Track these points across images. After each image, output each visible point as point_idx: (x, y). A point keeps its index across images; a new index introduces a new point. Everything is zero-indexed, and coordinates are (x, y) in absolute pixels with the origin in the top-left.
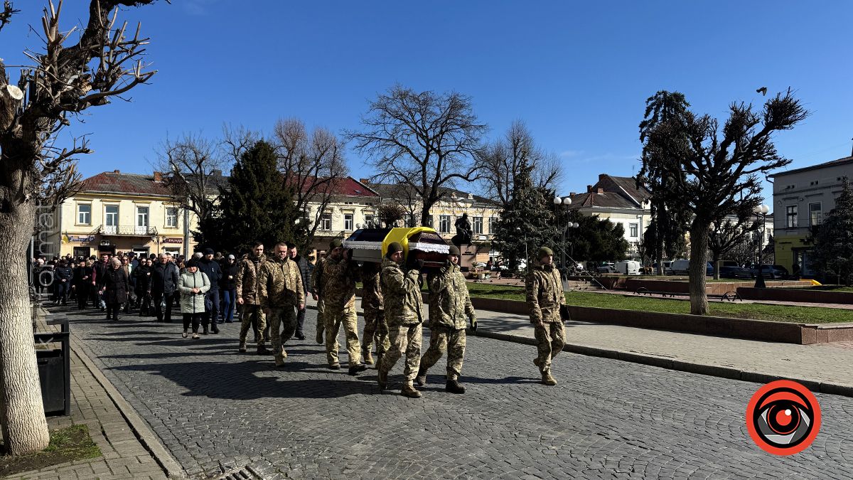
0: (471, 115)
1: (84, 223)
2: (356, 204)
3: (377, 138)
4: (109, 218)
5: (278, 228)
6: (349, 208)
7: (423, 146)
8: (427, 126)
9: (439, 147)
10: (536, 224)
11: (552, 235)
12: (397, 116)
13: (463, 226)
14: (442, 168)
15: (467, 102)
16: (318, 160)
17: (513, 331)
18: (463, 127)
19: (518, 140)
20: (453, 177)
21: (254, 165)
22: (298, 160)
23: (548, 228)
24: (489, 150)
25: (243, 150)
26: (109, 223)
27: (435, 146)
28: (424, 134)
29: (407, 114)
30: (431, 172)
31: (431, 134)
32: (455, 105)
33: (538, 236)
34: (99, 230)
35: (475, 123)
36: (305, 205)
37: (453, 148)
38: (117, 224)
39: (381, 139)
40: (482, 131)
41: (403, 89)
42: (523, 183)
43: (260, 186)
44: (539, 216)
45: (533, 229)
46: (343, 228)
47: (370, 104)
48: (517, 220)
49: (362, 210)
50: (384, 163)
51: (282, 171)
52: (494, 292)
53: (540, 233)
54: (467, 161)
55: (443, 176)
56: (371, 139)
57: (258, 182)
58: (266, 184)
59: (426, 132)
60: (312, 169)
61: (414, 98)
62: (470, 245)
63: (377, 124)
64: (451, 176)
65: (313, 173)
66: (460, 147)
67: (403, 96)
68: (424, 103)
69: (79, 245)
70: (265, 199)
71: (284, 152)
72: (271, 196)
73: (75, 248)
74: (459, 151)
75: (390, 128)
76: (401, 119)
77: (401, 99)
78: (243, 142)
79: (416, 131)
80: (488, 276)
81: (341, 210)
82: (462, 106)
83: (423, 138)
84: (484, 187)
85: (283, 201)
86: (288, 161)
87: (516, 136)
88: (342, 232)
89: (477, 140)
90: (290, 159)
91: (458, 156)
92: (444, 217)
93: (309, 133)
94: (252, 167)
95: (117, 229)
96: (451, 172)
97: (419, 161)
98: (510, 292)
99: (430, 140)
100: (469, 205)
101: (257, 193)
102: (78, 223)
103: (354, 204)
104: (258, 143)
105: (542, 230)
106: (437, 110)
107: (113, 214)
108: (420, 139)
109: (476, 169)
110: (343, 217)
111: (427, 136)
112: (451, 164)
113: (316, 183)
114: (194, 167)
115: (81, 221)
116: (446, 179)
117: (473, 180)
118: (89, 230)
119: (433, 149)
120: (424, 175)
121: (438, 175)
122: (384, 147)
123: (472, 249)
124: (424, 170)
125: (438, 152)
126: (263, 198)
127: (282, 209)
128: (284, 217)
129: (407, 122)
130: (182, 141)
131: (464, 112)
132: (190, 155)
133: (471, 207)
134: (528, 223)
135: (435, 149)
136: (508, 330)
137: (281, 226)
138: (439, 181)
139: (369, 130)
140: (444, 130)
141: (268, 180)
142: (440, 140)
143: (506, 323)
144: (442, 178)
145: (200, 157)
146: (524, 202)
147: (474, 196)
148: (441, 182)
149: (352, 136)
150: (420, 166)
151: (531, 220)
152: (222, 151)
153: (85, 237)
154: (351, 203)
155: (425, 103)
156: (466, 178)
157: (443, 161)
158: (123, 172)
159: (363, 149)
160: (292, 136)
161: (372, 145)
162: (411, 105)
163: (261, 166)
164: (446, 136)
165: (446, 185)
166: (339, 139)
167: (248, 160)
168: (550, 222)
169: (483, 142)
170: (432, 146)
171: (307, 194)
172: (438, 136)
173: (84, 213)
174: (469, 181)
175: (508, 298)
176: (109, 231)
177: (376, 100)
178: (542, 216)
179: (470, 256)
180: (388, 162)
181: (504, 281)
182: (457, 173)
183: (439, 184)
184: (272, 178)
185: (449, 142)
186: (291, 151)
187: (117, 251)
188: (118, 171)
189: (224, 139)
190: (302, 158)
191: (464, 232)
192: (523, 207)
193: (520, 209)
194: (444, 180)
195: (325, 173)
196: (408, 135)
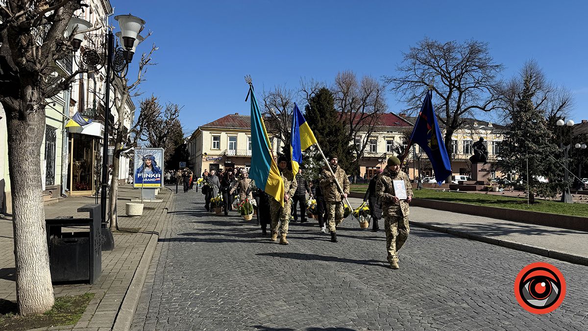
0: (487, 57)
1: (216, 148)
2: (395, 133)
3: (409, 81)
4: (231, 145)
5: (334, 150)
6: (390, 135)
7: (447, 85)
8: (450, 69)
9: (459, 85)
10: (537, 143)
11: (553, 153)
12: (426, 62)
13: (479, 148)
14: (462, 101)
15: (484, 47)
16: (365, 101)
17: (503, 236)
18: (479, 67)
19: (531, 76)
20: (471, 108)
21: (318, 106)
22: (351, 101)
23: (549, 146)
24: (504, 84)
25: (313, 95)
26: (231, 148)
27: (457, 84)
28: (447, 75)
29: (433, 60)
30: (453, 105)
31: (453, 75)
32: (474, 51)
33: (539, 153)
34: (225, 153)
35: (490, 64)
36: (356, 134)
37: (473, 85)
38: (235, 149)
39: (412, 82)
40: (498, 70)
41: (430, 41)
42: (525, 107)
43: (322, 120)
44: (541, 136)
45: (534, 147)
46: (385, 151)
47: (405, 56)
48: (519, 139)
49: (400, 137)
50: (414, 100)
51: (340, 110)
52: (499, 202)
53: (541, 150)
54: (484, 95)
55: (463, 108)
56: (404, 82)
57: (320, 117)
58: (326, 119)
59: (449, 73)
60: (360, 106)
61: (440, 48)
62: (486, 163)
63: (409, 70)
64: (469, 108)
65: (361, 110)
66: (478, 84)
67: (430, 46)
68: (447, 51)
69: (212, 163)
70: (325, 129)
71: (341, 95)
72: (329, 127)
73: (210, 164)
74: (477, 87)
75: (419, 72)
76: (429, 65)
77: (428, 49)
78: (313, 89)
79: (441, 73)
80: (501, 190)
81: (384, 137)
82: (479, 51)
83: (446, 78)
84: (500, 116)
85: (338, 130)
86: (344, 102)
87: (529, 73)
88: (384, 154)
89: (492, 78)
90: (345, 101)
91: (476, 91)
92: (467, 141)
93: (359, 80)
94: (317, 107)
95: (236, 152)
96: (470, 104)
97: (443, 97)
98: (512, 202)
99: (453, 80)
100: (489, 132)
101: (320, 125)
102: (213, 148)
103: (394, 133)
104: (322, 90)
105: (543, 148)
106: (459, 56)
107: (233, 142)
108: (444, 79)
109: (492, 101)
110: (385, 142)
111: (450, 77)
112: (470, 98)
113: (363, 117)
114: (281, 109)
115: (214, 147)
116: (465, 110)
117: (490, 110)
118: (219, 153)
119: (455, 87)
120: (447, 108)
121: (459, 107)
122: (414, 87)
123: (487, 167)
124: (447, 104)
125: (459, 88)
126: (324, 129)
127: (336, 136)
128: (338, 142)
129: (434, 68)
130: (273, 91)
131: (481, 56)
132: (279, 100)
133: (491, 133)
134: (529, 141)
135: (456, 87)
136: (498, 235)
137: (336, 148)
138: (459, 112)
139: (403, 75)
140: (464, 71)
141: (327, 115)
142: (461, 79)
143: (499, 229)
144: (463, 110)
145: (284, 101)
146: (526, 123)
147: (493, 124)
148: (462, 113)
149: (389, 81)
150: (444, 101)
151: (533, 140)
152: (299, 97)
153: (217, 157)
154: (391, 132)
155: (449, 50)
156: (483, 109)
157: (463, 96)
158: (240, 114)
159: (398, 90)
160: (346, 84)
161: (405, 86)
162: (436, 53)
163: (323, 106)
164: (466, 75)
165: (466, 115)
166: (381, 84)
167: (314, 102)
168: (553, 141)
169: (498, 79)
170: (454, 85)
171: (357, 125)
172: (459, 76)
173: (216, 142)
174: (486, 111)
175: (508, 207)
176: (231, 153)
177: (408, 52)
178: (543, 136)
179: (486, 173)
180: (417, 99)
181: (516, 194)
182: (475, 105)
183: (460, 114)
184: (331, 114)
185: (468, 80)
186: (346, 94)
187: (235, 166)
188: (238, 114)
189: (300, 89)
190: (353, 99)
191: (481, 152)
192: (525, 128)
193: (521, 129)
194: (464, 111)
195: (370, 110)
196: (434, 77)
